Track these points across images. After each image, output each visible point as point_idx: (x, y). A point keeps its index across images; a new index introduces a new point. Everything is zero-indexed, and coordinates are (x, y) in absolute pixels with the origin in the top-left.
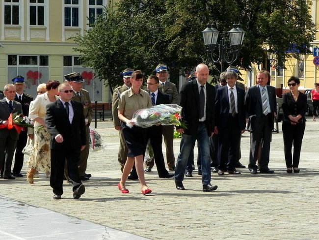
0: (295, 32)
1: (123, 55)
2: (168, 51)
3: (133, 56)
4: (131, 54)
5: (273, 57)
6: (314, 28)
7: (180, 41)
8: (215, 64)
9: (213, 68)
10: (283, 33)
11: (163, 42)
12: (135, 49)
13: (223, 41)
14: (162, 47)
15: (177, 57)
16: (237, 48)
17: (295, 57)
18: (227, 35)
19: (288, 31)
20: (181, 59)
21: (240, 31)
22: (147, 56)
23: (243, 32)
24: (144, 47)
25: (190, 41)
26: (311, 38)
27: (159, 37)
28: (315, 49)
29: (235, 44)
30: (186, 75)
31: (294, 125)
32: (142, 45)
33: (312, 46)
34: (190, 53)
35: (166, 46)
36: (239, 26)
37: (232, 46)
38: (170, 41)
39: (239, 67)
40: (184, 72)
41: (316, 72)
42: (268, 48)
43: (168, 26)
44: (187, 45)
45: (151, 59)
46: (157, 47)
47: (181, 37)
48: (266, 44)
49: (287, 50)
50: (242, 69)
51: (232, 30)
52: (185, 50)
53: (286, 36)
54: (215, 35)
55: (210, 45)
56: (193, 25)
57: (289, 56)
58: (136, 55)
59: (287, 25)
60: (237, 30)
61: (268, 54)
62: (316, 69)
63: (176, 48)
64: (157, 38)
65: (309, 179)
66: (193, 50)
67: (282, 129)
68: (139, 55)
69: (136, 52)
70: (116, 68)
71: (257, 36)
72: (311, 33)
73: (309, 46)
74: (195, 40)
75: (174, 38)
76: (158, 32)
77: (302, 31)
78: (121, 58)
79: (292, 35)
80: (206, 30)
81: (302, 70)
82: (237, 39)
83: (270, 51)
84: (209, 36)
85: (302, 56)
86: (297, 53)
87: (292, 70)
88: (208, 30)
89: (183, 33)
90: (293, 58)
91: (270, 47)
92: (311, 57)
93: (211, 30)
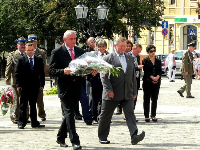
0: (148, 9)
1: (9, 26)
2: (46, 23)
3: (17, 27)
4: (15, 26)
5: (130, 29)
6: (163, 6)
7: (56, 15)
8: (85, 34)
9: (83, 37)
10: (138, 10)
11: (41, 15)
12: (18, 22)
13: (92, 16)
14: (41, 20)
15: (53, 28)
16: (102, 22)
17: (148, 29)
18: (95, 11)
19: (142, 8)
20: (57, 30)
21: (106, 8)
22: (28, 27)
23: (107, 9)
24: (26, 20)
25: (64, 15)
26: (161, 14)
27: (39, 12)
28: (163, 23)
29: (101, 18)
30: (61, 42)
31: (155, 84)
32: (24, 18)
33: (161, 20)
34: (64, 25)
35: (44, 19)
36: (105, 4)
37: (99, 20)
38: (47, 15)
39: (103, 37)
40: (60, 41)
41: (164, 41)
42: (126, 22)
43: (46, 3)
44: (61, 18)
45: (32, 30)
46: (36, 20)
47: (57, 12)
48: (125, 18)
49: (141, 23)
50: (106, 39)
51: (99, 7)
52: (60, 22)
53: (141, 12)
54: (85, 11)
55: (82, 19)
56: (67, 2)
57: (143, 28)
58: (19, 26)
59: (141, 3)
60: (103, 7)
61: (127, 27)
62: (164, 38)
63: (53, 21)
64: (37, 12)
65: (165, 127)
66: (67, 23)
67: (143, 86)
68: (22, 26)
69: (20, 24)
70: (3, 37)
71: (118, 11)
72: (161, 10)
73: (159, 20)
74: (68, 14)
75: (51, 12)
76: (38, 8)
77: (153, 8)
78: (7, 29)
79: (145, 11)
80: (78, 6)
81: (153, 39)
82: (103, 14)
83: (128, 24)
84: (80, 11)
85: (153, 28)
86: (149, 26)
87: (145, 39)
88: (80, 6)
89: (58, 8)
90: (147, 30)
91: (128, 21)
92: (160, 29)
93: (82, 6)
